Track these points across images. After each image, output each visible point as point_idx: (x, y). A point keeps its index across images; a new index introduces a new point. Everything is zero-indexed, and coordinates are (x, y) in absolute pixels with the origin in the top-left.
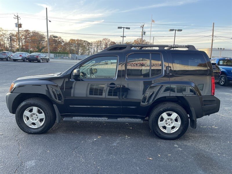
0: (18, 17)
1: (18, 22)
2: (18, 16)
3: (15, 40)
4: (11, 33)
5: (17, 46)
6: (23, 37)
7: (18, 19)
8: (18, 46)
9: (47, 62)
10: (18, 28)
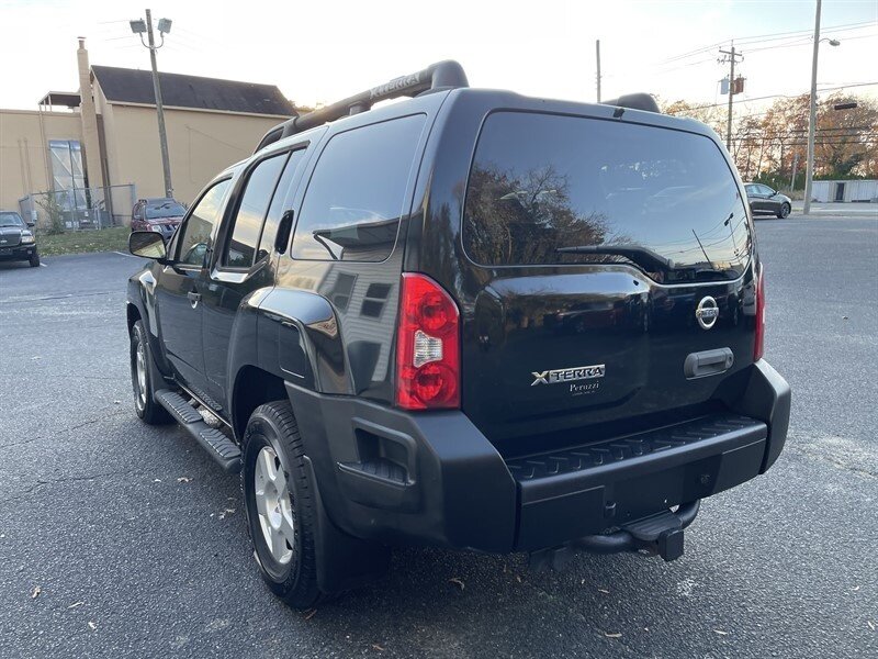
0: (733, 53)
1: (732, 75)
2: (733, 49)
3: (760, 142)
4: (745, 118)
5: (762, 164)
6: (791, 126)
7: (733, 62)
8: (767, 164)
9: (780, 217)
10: (728, 96)
